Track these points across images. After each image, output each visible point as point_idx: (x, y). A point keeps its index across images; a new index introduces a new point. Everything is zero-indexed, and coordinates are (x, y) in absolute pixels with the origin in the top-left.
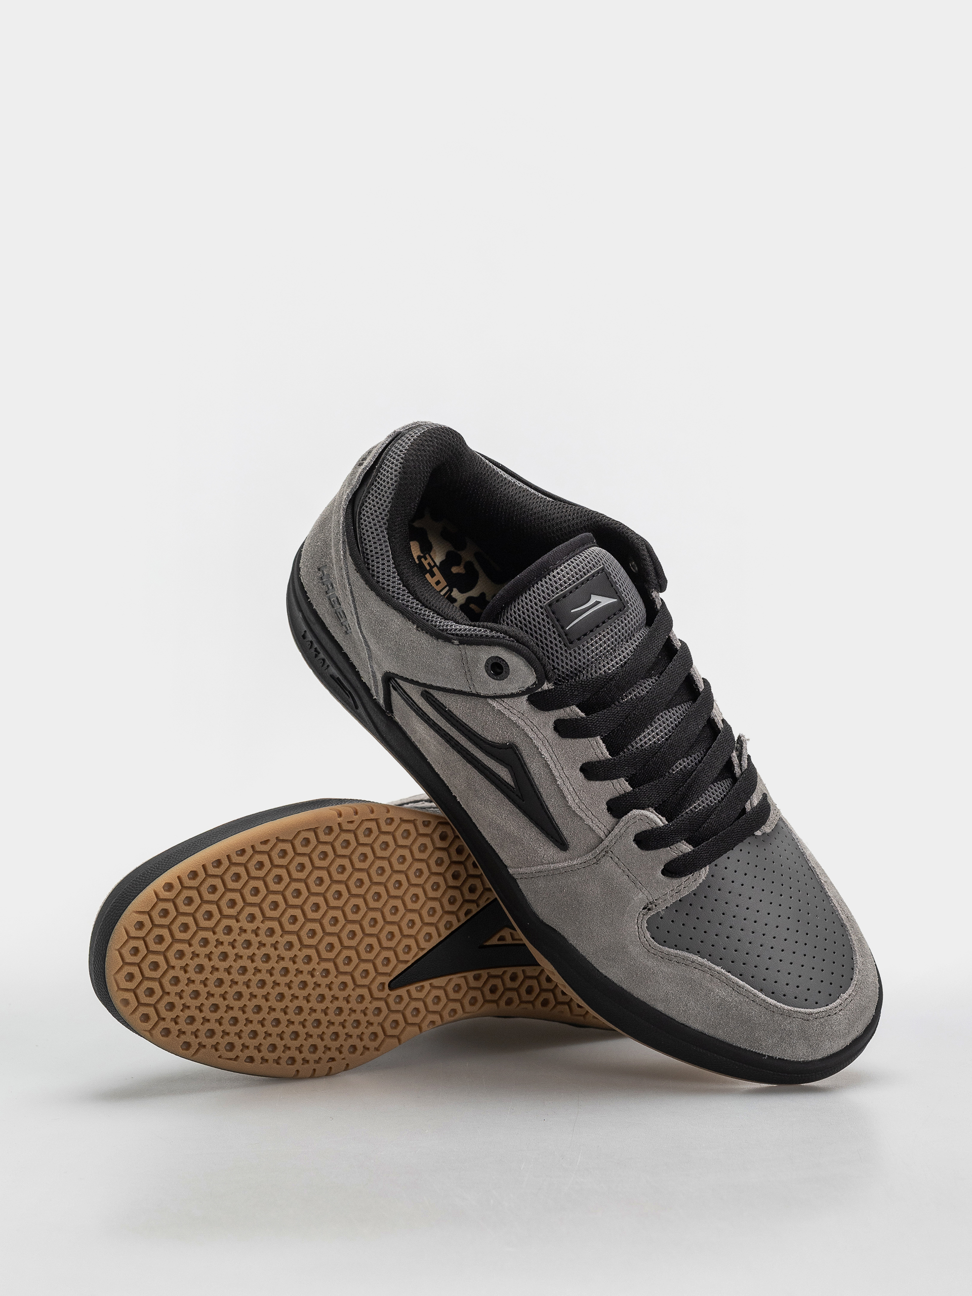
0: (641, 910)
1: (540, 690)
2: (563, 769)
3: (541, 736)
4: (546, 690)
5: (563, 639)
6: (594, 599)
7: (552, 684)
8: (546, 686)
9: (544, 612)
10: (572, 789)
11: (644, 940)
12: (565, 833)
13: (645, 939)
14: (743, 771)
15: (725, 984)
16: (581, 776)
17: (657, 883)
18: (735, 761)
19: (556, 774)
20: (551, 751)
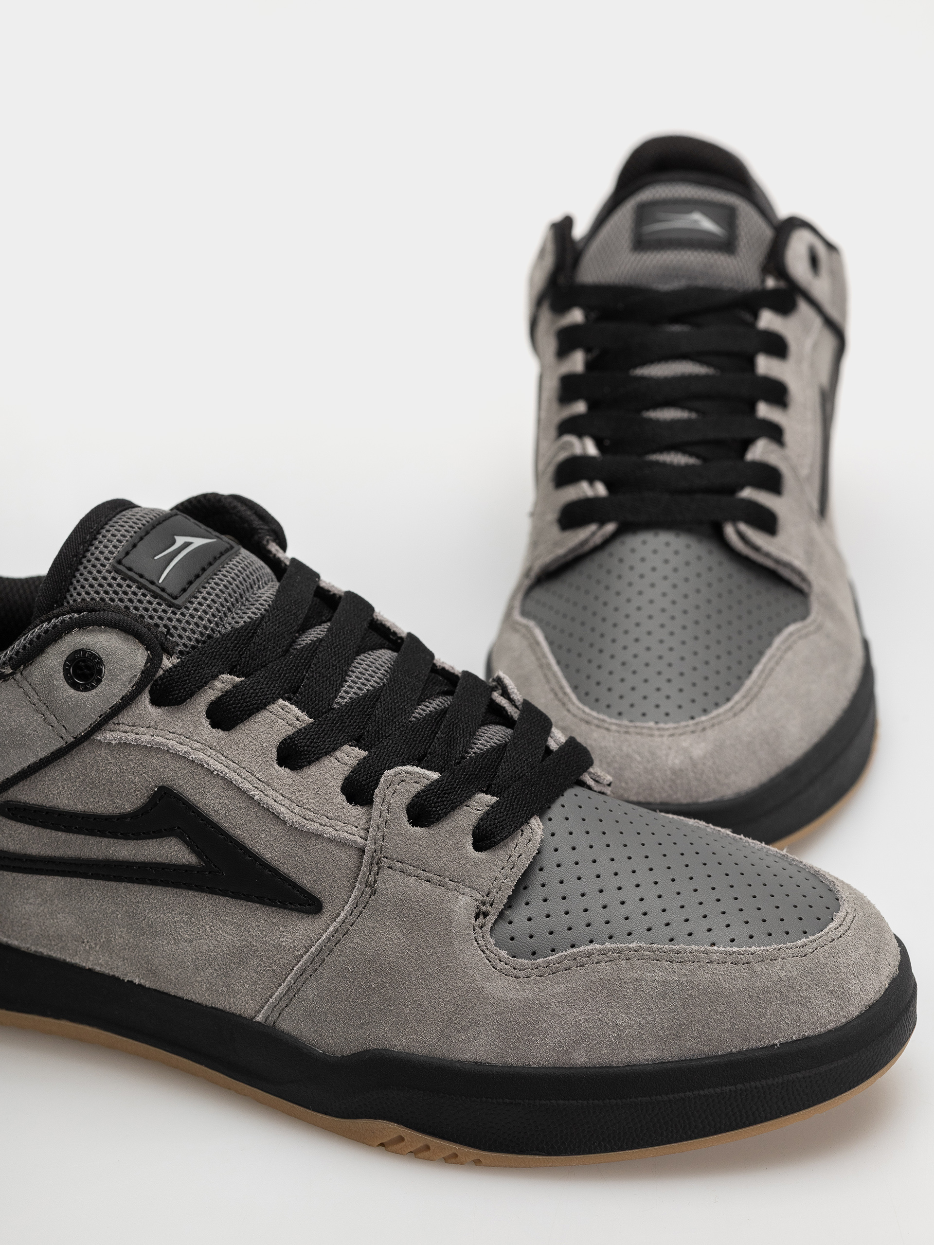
0: (473, 922)
1: (161, 672)
2: (252, 775)
3: (198, 745)
4: (170, 668)
5: (161, 598)
6: (180, 540)
7: (174, 656)
8: (168, 663)
9: (116, 575)
10: (282, 797)
11: (501, 965)
12: (306, 881)
13: (502, 963)
14: (520, 707)
15: (655, 961)
16: (284, 771)
17: (476, 865)
18: (503, 702)
19: (247, 786)
20: (223, 758)
